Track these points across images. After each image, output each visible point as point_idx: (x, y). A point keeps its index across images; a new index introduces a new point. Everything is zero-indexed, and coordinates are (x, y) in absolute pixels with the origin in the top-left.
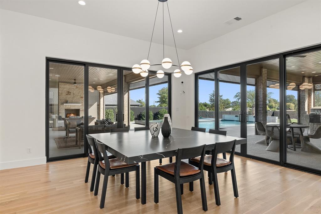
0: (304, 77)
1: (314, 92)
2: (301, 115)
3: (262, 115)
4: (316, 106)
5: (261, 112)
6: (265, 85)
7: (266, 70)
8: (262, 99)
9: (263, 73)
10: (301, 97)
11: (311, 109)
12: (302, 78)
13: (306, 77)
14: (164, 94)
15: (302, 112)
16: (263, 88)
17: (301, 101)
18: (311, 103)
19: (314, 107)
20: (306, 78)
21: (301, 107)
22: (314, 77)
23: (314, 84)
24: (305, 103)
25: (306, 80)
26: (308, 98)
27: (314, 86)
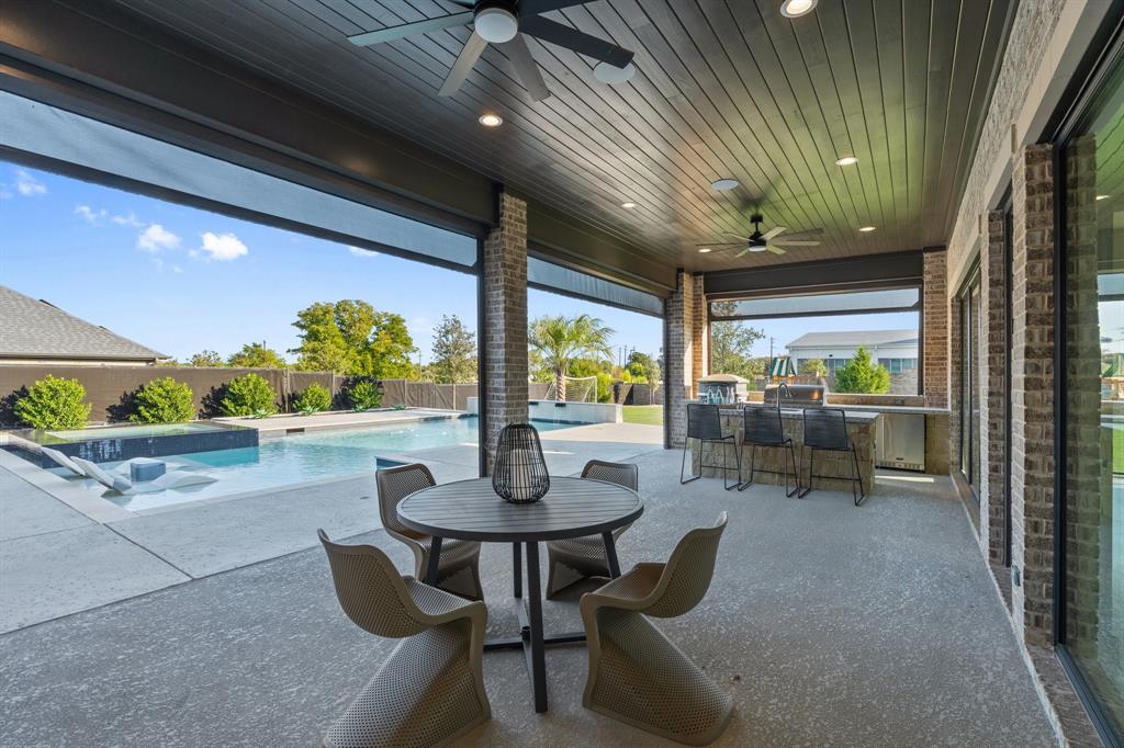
0: (680, 270)
1: (709, 325)
2: (673, 403)
3: (507, 412)
4: (716, 373)
5: (498, 398)
6: (518, 272)
7: (524, 204)
8: (503, 335)
9: (506, 213)
10: (674, 338)
11: (702, 383)
12: (674, 272)
13: (687, 273)
14: (314, 326)
15: (675, 393)
16: (506, 288)
17: (674, 352)
18: (701, 360)
19: (709, 374)
20: (686, 277)
21: (674, 374)
22: (706, 274)
23: (708, 298)
24: (682, 360)
25: (687, 284)
26: (694, 344)
27: (709, 305)
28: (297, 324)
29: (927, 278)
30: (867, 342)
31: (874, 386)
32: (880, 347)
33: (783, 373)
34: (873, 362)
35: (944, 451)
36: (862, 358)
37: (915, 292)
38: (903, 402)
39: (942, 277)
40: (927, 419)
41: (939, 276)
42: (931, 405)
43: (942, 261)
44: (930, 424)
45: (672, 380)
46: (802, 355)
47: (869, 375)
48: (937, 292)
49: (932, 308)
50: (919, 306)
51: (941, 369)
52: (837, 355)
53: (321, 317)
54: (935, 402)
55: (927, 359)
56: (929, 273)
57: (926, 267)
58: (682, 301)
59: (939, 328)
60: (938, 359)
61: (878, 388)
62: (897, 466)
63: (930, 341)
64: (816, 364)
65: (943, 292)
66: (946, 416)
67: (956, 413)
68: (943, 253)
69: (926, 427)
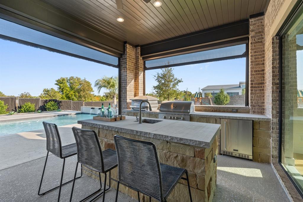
1: (144, 72)
11: (132, 100)
13: (130, 44)
14: (60, 84)
17: (123, 85)
20: (129, 46)
21: (123, 96)
22: (142, 46)
23: (143, 58)
24: (126, 89)
25: (130, 50)
26: (135, 81)
27: (144, 62)
28: (56, 84)
29: (251, 34)
30: (224, 88)
31: (225, 100)
32: (227, 89)
33: (198, 97)
34: (225, 93)
35: (266, 146)
36: (222, 92)
37: (244, 46)
38: (237, 111)
39: (261, 33)
40: (254, 123)
41: (260, 32)
42: (254, 112)
43: (261, 22)
44: (257, 127)
45: (122, 99)
46: (206, 92)
47: (224, 97)
48: (259, 42)
49: (255, 52)
50: (246, 55)
51: (260, 90)
52: (216, 92)
53: (62, 82)
54: (256, 111)
55: (252, 84)
56: (253, 31)
57: (251, 28)
58: (126, 58)
59: (258, 64)
60: (259, 84)
61: (226, 101)
62: (234, 155)
63: (253, 73)
64: (209, 94)
65: (261, 42)
66: (267, 121)
67: (276, 120)
68: (262, 17)
69: (253, 129)
